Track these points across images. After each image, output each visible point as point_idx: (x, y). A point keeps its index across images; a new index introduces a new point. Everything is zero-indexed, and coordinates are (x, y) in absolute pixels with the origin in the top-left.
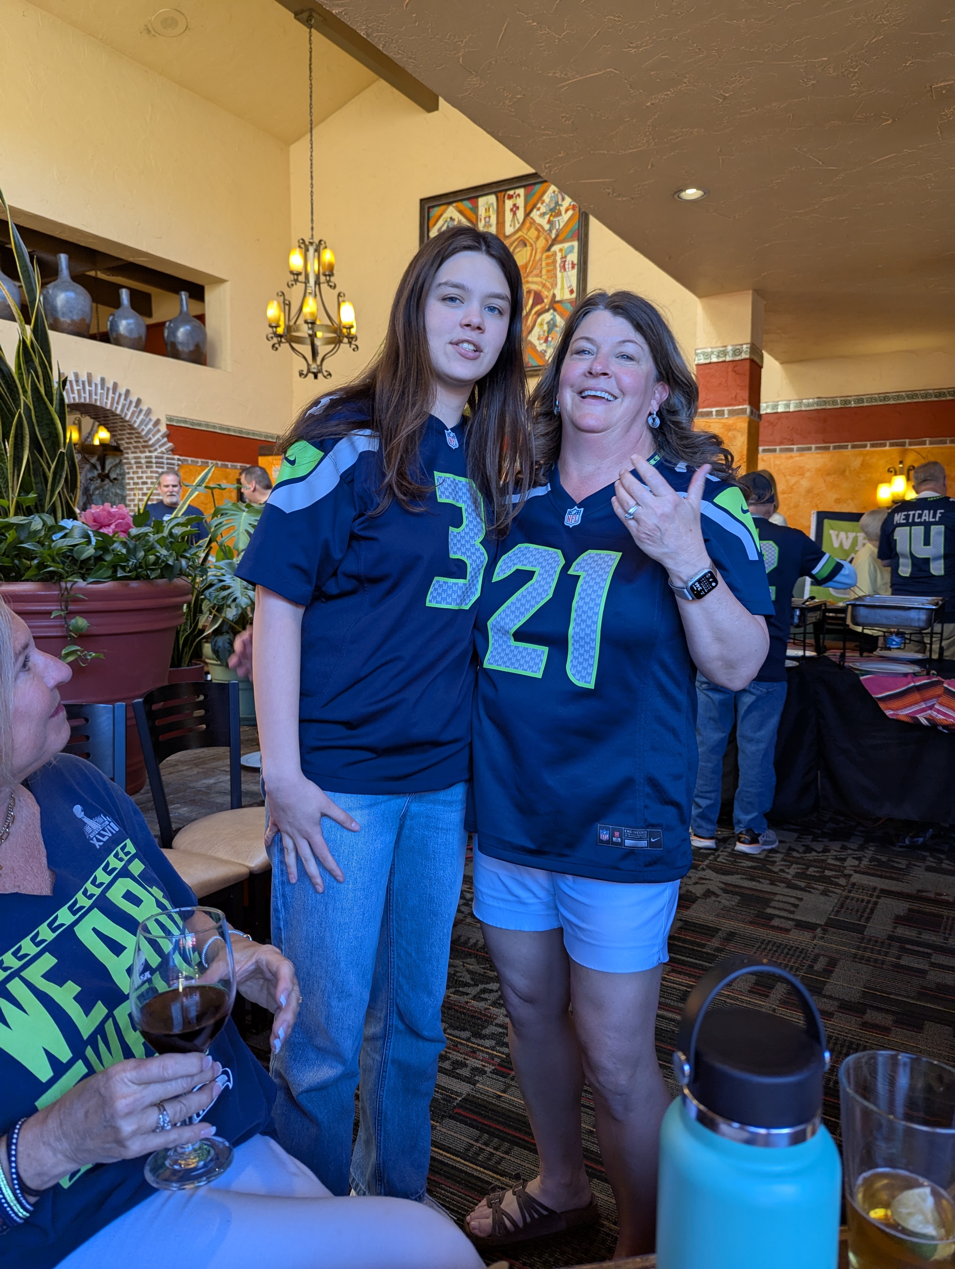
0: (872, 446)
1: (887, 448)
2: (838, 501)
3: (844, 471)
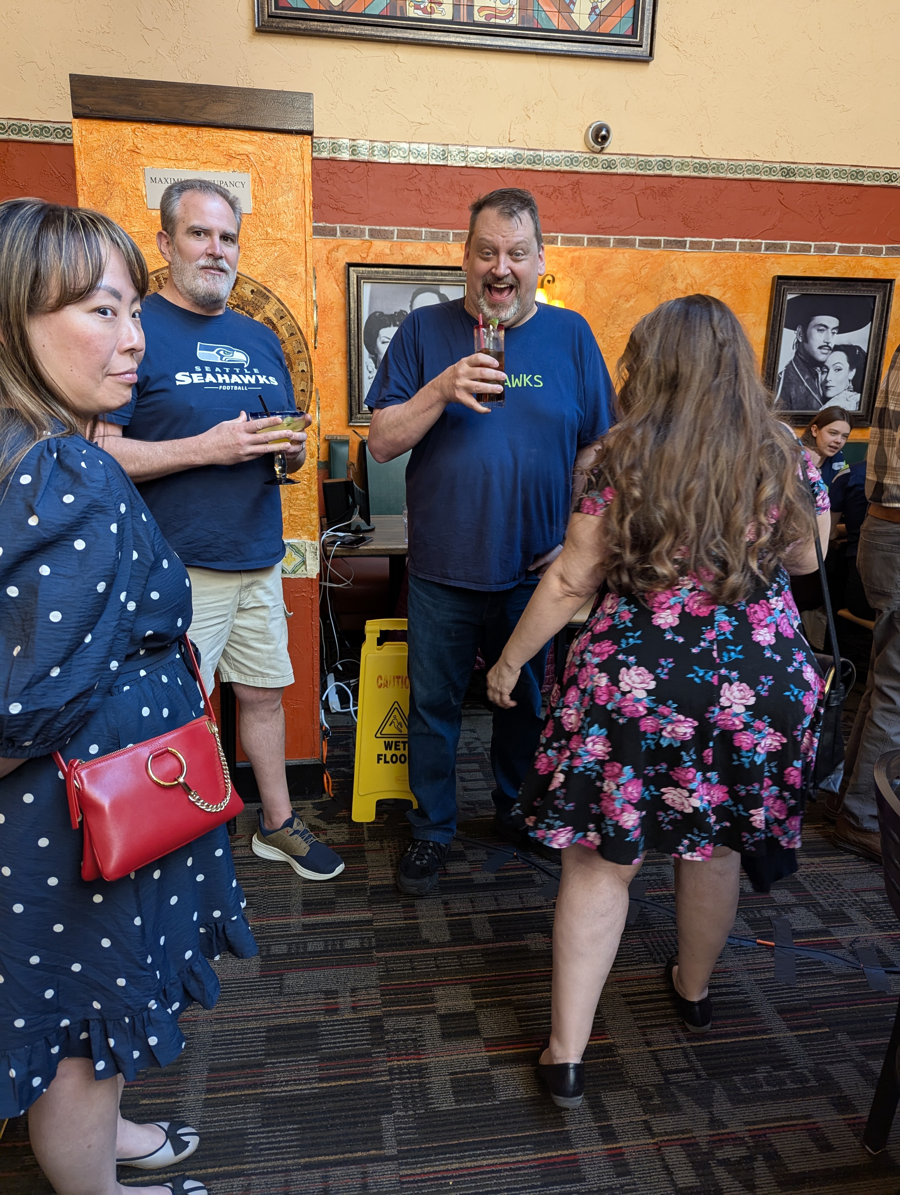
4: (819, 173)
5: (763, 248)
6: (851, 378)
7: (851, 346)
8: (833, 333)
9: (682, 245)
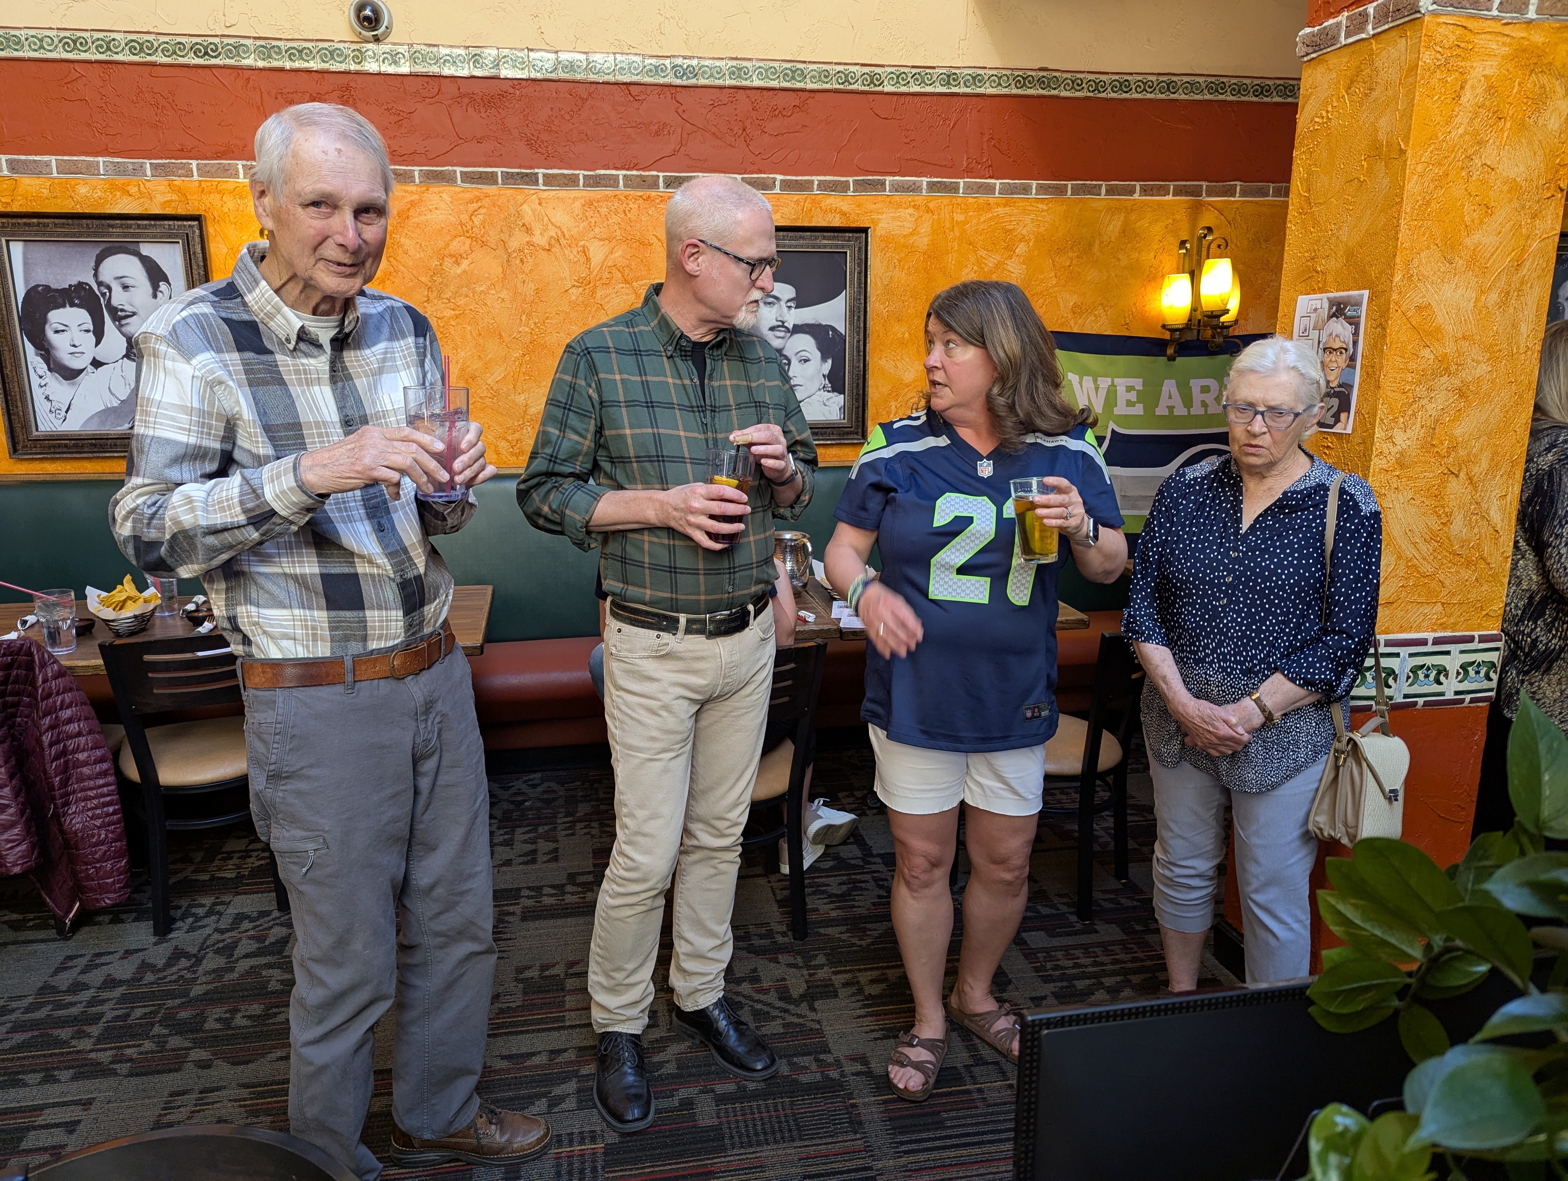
0: (1145, 191)
1: (1170, 197)
2: (1078, 310)
3: (1091, 245)
4: (734, 73)
5: (661, 184)
6: (826, 372)
7: (820, 325)
8: (790, 307)
9: (532, 180)
